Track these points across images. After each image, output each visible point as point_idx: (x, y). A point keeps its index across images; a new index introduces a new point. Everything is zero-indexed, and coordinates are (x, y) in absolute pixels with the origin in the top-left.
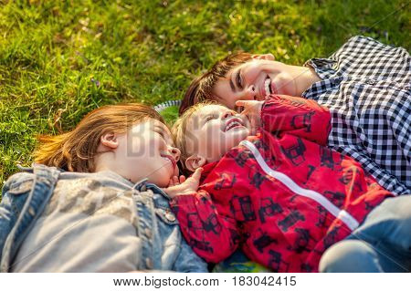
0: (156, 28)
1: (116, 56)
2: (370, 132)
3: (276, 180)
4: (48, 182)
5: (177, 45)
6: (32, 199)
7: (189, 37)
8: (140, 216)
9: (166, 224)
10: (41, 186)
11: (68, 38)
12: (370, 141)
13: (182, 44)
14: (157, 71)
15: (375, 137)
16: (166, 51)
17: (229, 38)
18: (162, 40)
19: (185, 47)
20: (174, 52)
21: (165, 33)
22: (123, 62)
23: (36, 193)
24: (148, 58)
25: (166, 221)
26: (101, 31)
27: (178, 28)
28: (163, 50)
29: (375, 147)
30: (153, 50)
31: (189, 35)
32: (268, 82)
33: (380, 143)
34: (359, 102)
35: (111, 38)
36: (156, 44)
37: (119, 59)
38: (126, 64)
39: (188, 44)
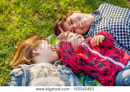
0: (38, 10)
1: (29, 22)
2: (117, 33)
3: (95, 54)
4: (28, 70)
5: (47, 15)
6: (26, 76)
7: (50, 12)
8: (61, 75)
9: (68, 74)
10: (27, 71)
11: (10, 18)
12: (117, 36)
13: (48, 15)
14: (43, 24)
15: (118, 35)
16: (44, 18)
17: (62, 10)
18: (41, 14)
19: (49, 15)
20: (46, 17)
21: (42, 11)
22: (31, 24)
23: (27, 74)
24: (38, 20)
25: (67, 73)
26: (21, 14)
27: (45, 9)
28: (43, 17)
29: (119, 38)
30: (39, 18)
31: (49, 11)
32: (80, 22)
33: (120, 36)
34: (111, 25)
35: (25, 16)
36: (40, 16)
37: (30, 23)
38: (33, 24)
39: (50, 14)
